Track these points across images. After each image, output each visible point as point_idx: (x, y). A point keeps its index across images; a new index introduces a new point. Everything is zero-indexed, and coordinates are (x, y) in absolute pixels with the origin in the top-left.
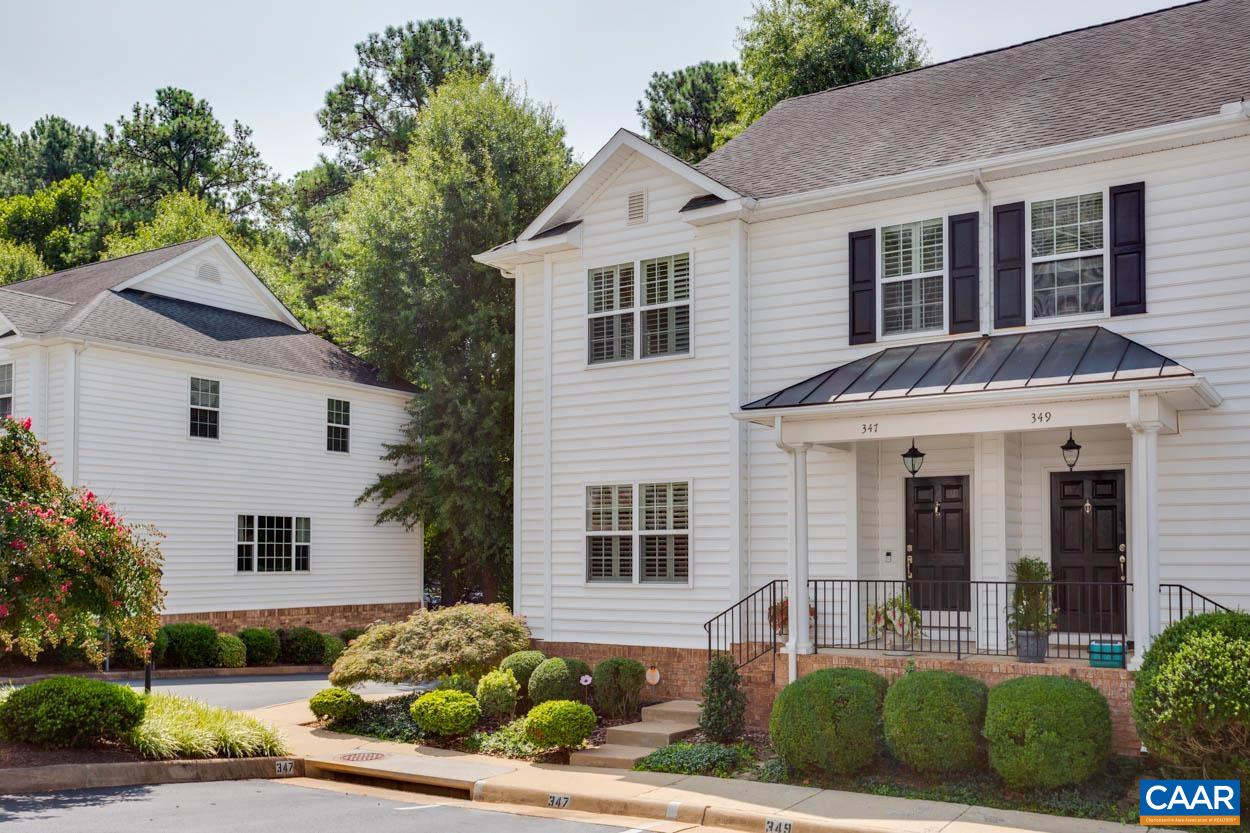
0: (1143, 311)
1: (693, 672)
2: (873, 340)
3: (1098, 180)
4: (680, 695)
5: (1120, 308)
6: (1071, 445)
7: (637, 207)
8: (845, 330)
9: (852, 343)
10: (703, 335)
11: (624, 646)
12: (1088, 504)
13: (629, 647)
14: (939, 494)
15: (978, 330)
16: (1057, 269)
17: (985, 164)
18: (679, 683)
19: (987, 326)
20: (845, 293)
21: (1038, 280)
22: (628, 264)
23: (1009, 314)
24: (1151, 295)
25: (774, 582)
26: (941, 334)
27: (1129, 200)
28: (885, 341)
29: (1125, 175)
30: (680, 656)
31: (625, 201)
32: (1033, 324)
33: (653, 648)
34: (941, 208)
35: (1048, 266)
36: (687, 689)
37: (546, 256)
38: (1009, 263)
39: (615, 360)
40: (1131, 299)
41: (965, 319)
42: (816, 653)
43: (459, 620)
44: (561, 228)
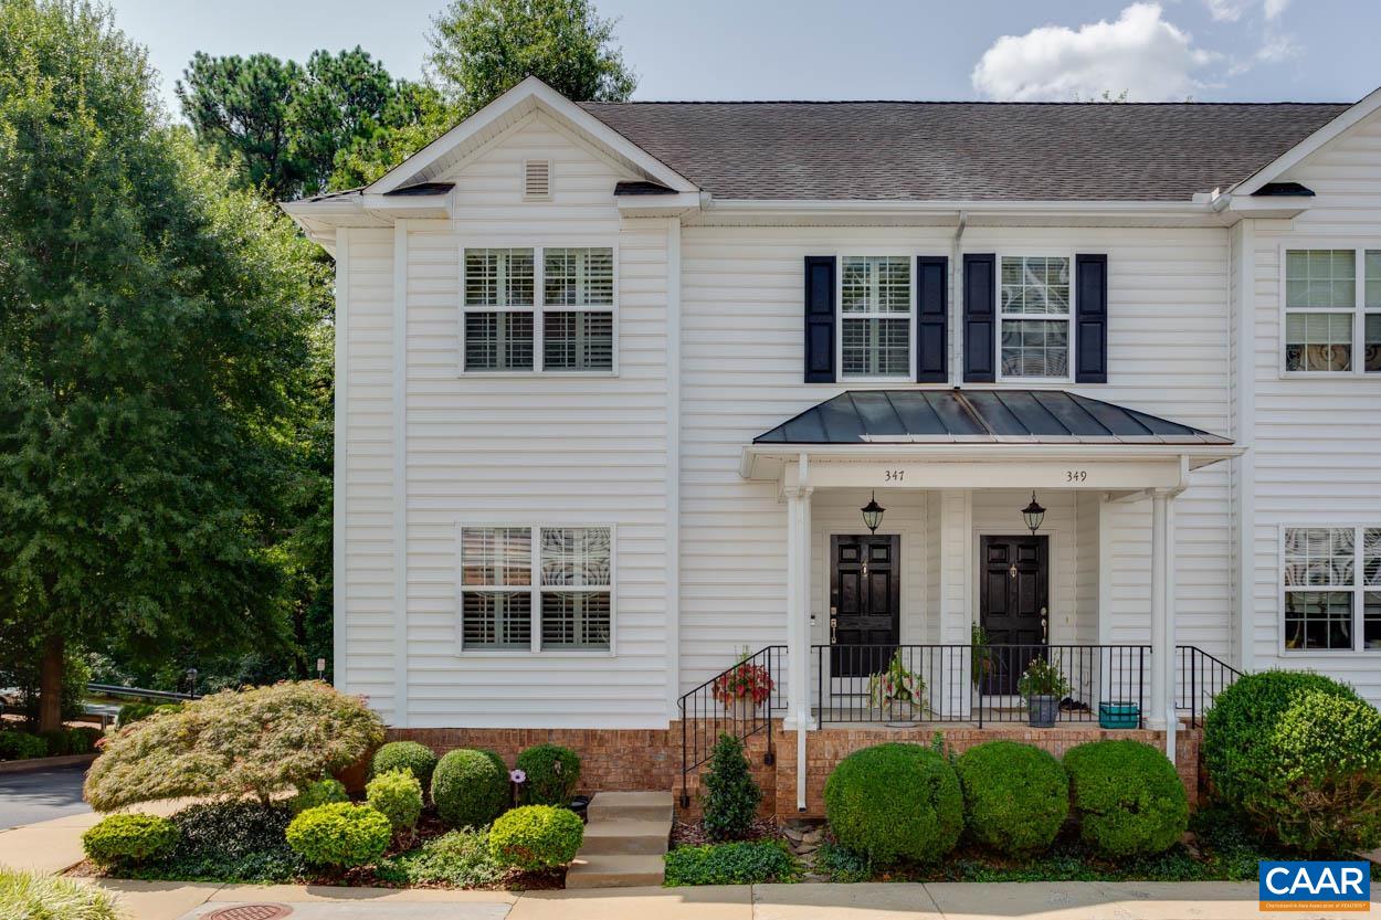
0: (1104, 381)
1: (621, 758)
2: (833, 380)
3: (1064, 245)
4: (601, 786)
5: (1084, 376)
6: (1034, 508)
7: (537, 180)
8: (800, 366)
9: (807, 380)
10: (628, 350)
11: (521, 730)
12: (1013, 569)
13: (529, 731)
14: (865, 553)
15: (945, 380)
16: (1025, 328)
17: (968, 206)
18: (601, 772)
19: (956, 378)
20: (800, 323)
21: (1007, 337)
22: (526, 249)
23: (979, 370)
24: (1111, 366)
25: (769, 648)
26: (908, 382)
27: (1093, 268)
28: (845, 383)
29: (1092, 243)
30: (602, 738)
31: (520, 170)
32: (1003, 382)
33: (564, 732)
34: (909, 245)
35: (1015, 324)
36: (610, 778)
37: (398, 223)
38: (979, 314)
39: (498, 370)
40: (1093, 368)
41: (933, 369)
42: (820, 728)
43: (299, 705)
44: (424, 187)
